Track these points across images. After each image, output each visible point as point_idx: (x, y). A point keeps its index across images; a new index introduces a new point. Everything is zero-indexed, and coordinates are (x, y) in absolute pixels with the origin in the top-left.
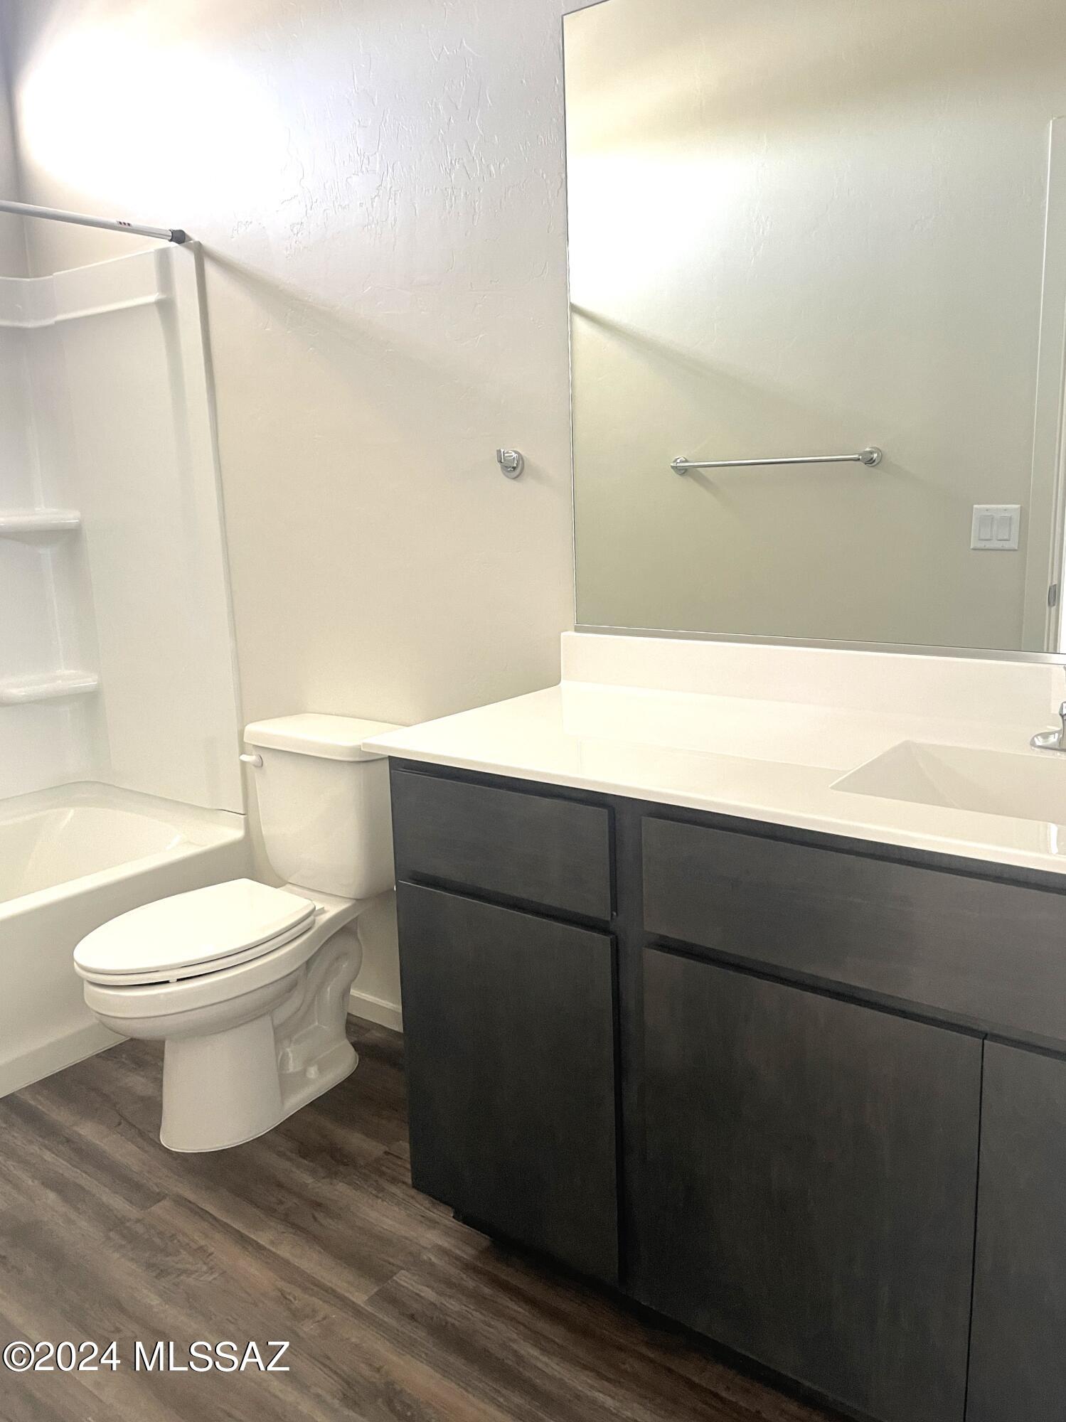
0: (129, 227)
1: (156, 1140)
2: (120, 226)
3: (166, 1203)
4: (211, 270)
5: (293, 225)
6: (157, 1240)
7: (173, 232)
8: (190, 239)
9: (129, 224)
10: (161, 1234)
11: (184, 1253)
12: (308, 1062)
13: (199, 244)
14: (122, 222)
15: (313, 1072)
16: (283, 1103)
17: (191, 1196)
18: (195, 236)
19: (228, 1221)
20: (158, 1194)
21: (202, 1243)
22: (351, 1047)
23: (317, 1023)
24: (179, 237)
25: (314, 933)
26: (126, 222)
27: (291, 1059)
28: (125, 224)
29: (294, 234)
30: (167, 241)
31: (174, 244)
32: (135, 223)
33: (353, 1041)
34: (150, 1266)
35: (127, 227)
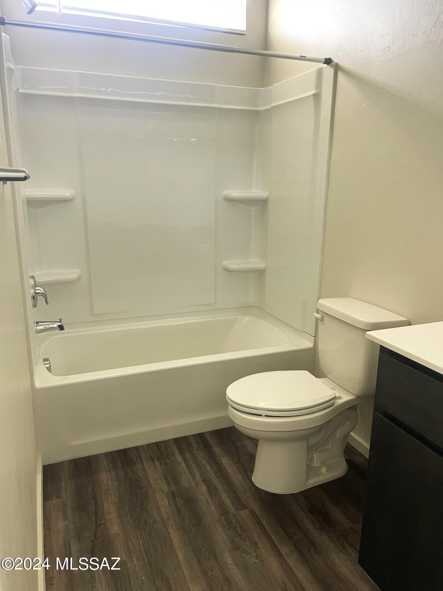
0: (305, 58)
1: (250, 477)
2: (301, 58)
3: (246, 511)
4: (340, 76)
5: (384, 49)
6: (239, 529)
7: (326, 59)
8: (333, 62)
9: (305, 57)
10: (241, 527)
11: (248, 542)
12: (323, 463)
13: (337, 64)
14: (302, 55)
15: (324, 470)
16: (307, 481)
17: (258, 512)
18: (335, 60)
19: (270, 533)
20: (245, 505)
21: (257, 540)
22: (345, 461)
23: (330, 446)
24: (328, 61)
25: (334, 408)
26: (304, 56)
27: (316, 459)
28: (303, 56)
29: (385, 54)
30: (322, 64)
31: (326, 65)
32: (308, 56)
33: (347, 458)
34: (232, 542)
35: (304, 58)
